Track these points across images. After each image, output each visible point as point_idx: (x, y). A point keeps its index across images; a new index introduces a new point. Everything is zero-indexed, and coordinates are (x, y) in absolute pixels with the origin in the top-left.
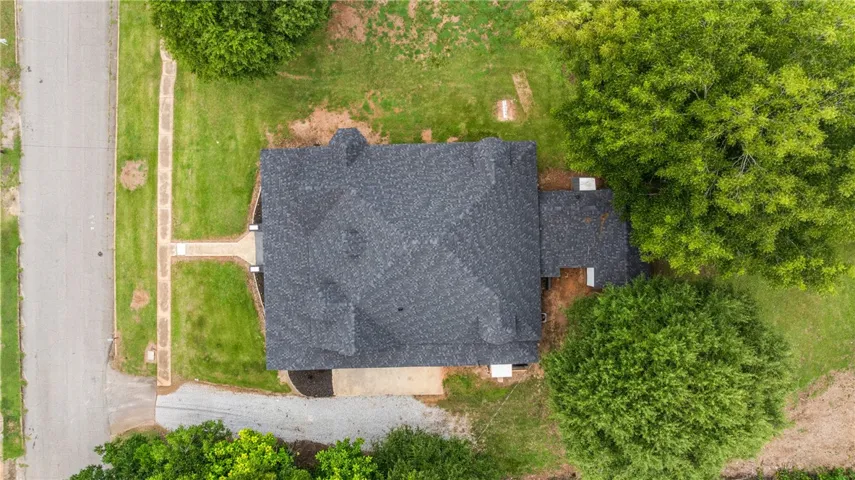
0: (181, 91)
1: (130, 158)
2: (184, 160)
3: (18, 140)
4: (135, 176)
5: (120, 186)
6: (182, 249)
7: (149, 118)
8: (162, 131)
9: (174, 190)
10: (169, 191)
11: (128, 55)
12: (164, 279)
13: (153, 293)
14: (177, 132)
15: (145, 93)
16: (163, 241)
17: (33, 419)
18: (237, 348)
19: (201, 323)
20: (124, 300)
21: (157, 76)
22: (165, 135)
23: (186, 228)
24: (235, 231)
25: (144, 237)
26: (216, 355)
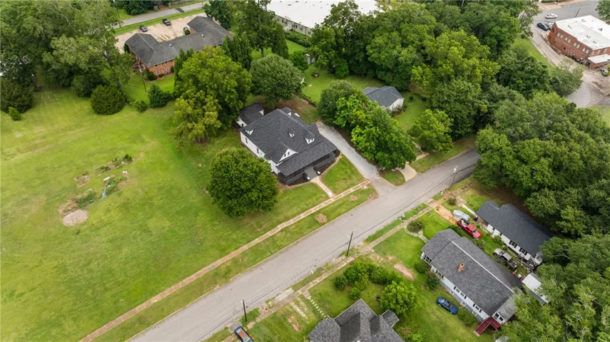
0: (287, 219)
1: (318, 222)
2: (305, 207)
3: (340, 256)
4: (321, 218)
5: (328, 221)
6: (330, 194)
7: (301, 223)
8: (303, 217)
9: (317, 205)
10: (317, 206)
11: (287, 241)
12: (343, 195)
13: (349, 195)
14: (299, 213)
15: (295, 228)
16: (333, 200)
17: (414, 206)
18: (343, 169)
19: (344, 179)
20: (359, 203)
21: (287, 228)
22: (302, 216)
23: (324, 196)
24: (315, 186)
25: (336, 205)
26: (349, 171)
